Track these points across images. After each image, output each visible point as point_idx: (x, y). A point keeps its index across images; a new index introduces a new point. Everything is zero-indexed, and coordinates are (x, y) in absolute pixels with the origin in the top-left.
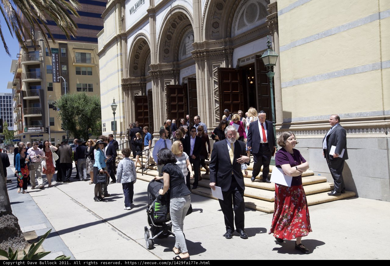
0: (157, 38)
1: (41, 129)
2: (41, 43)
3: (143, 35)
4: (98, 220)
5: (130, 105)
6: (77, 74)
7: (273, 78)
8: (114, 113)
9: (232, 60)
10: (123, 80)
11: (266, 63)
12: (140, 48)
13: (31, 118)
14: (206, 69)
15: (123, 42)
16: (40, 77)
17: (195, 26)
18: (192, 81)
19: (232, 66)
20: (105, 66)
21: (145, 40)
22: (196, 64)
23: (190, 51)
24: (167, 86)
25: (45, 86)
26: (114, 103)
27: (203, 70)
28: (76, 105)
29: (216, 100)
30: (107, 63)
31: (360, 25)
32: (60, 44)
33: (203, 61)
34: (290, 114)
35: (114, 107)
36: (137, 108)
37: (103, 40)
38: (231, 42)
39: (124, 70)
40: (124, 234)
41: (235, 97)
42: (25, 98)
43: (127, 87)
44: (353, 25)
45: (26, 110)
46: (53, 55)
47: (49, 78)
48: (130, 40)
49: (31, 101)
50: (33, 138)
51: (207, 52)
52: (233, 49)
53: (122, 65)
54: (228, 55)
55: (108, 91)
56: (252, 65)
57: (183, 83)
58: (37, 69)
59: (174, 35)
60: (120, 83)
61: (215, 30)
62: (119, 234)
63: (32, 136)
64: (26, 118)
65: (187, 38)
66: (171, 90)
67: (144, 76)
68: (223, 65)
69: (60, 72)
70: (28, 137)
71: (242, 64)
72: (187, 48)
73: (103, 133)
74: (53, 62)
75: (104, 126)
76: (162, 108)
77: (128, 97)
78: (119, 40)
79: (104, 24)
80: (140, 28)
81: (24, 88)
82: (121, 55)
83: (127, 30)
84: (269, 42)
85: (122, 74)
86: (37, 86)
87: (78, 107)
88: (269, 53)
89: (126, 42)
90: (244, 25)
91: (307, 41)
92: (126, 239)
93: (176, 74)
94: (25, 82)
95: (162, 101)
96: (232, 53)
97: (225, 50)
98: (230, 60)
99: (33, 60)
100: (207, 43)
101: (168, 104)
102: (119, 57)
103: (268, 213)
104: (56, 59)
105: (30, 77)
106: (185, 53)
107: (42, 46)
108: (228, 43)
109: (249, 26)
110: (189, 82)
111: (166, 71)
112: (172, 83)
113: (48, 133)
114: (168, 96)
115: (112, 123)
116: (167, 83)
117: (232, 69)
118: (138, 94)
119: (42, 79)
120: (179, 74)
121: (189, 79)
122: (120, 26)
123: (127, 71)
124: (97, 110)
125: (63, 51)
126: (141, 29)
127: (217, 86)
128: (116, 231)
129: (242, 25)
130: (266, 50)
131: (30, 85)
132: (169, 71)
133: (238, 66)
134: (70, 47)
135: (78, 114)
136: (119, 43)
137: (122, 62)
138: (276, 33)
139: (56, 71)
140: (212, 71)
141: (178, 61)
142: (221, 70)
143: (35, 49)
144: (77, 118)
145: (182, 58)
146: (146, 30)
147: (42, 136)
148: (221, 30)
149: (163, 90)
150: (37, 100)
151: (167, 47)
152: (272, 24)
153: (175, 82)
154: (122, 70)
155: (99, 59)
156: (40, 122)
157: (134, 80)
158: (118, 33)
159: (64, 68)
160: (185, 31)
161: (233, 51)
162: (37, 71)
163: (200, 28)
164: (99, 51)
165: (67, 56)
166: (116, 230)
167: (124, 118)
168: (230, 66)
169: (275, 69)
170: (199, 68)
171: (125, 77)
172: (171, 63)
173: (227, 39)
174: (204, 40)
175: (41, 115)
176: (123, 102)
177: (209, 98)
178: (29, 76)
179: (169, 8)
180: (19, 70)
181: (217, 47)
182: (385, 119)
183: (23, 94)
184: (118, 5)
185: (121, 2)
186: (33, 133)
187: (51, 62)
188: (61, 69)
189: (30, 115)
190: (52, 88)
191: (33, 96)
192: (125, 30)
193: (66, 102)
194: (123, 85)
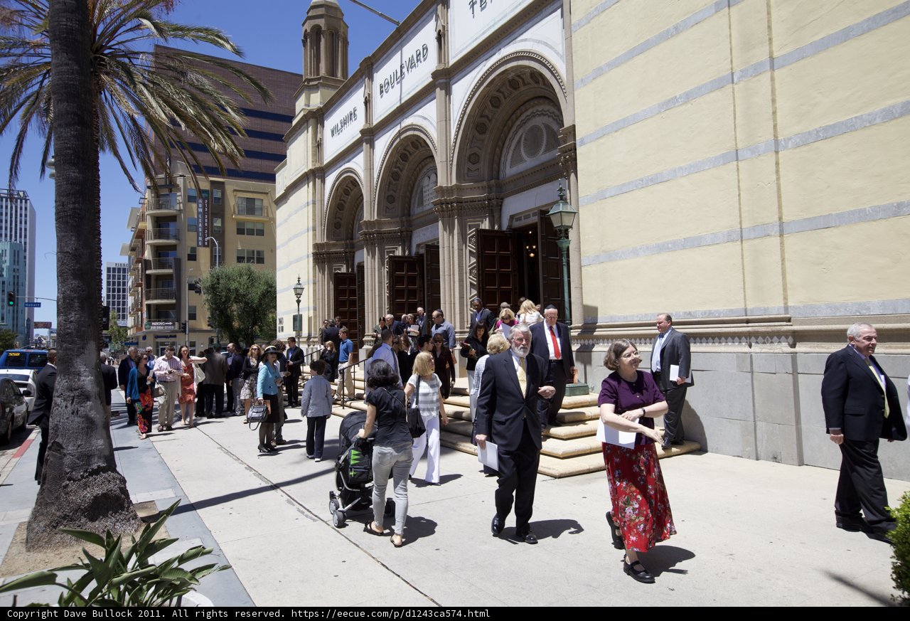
0: (376, 176)
1: (174, 325)
2: (180, 181)
3: (352, 172)
4: (264, 485)
5: (327, 287)
6: (238, 233)
7: (568, 249)
8: (299, 302)
9: (500, 217)
10: (316, 246)
11: (556, 224)
12: (347, 192)
13: (157, 306)
14: (456, 231)
15: (318, 181)
16: (176, 237)
17: (439, 159)
18: (433, 250)
19: (500, 226)
20: (286, 221)
21: (355, 180)
22: (440, 222)
23: (430, 200)
24: (390, 257)
25: (183, 253)
26: (299, 284)
27: (451, 232)
28: (234, 285)
29: (471, 284)
30: (290, 216)
31: (707, 168)
32: (212, 183)
33: (451, 217)
34: (595, 310)
35: (299, 291)
36: (338, 292)
37: (285, 177)
38: (500, 187)
39: (318, 229)
40: (308, 510)
41: (505, 279)
42: (148, 272)
43: (321, 257)
44: (695, 168)
45: (150, 292)
46: (200, 201)
47: (190, 239)
48: (330, 180)
49: (158, 277)
50: (159, 340)
51: (459, 202)
52: (502, 199)
53: (314, 220)
54: (494, 209)
55: (290, 263)
56: (533, 227)
57: (417, 253)
58: (172, 225)
59: (405, 172)
60: (311, 250)
61: (474, 167)
62: (299, 510)
63: (157, 337)
64: (149, 306)
65: (427, 178)
66: (396, 264)
67: (352, 239)
68: (485, 225)
69: (209, 230)
70: (150, 339)
71: (516, 224)
72: (424, 194)
73: (278, 333)
74: (198, 213)
75: (281, 322)
76: (380, 295)
77: (324, 274)
78: (311, 178)
79: (288, 152)
80: (346, 160)
81: (148, 255)
82: (314, 203)
83: (325, 162)
84: (561, 190)
85: (315, 235)
86: (170, 252)
87: (237, 290)
88: (561, 208)
89: (323, 182)
90: (521, 160)
91: (623, 190)
92: (311, 518)
93: (405, 238)
94: (151, 245)
95: (380, 283)
96: (501, 206)
97: (489, 200)
98: (496, 218)
99: (166, 208)
100: (458, 188)
101: (391, 288)
102: (311, 206)
103: (555, 477)
104: (204, 207)
105: (160, 238)
106: (421, 203)
107: (181, 186)
108: (494, 189)
109: (529, 163)
110: (427, 251)
111: (390, 232)
112: (399, 252)
113: (185, 332)
114: (391, 275)
115: (295, 318)
116: (390, 252)
117: (500, 231)
118: (340, 269)
119: (179, 240)
120: (411, 237)
121: (428, 246)
122: (314, 155)
123: (322, 231)
124: (270, 295)
125: (218, 194)
126: (349, 161)
127: (473, 260)
128: (294, 505)
129: (517, 159)
130: (556, 203)
131: (158, 250)
132: (395, 232)
133: (510, 227)
134: (229, 189)
135: (237, 301)
136: (311, 184)
137: (314, 215)
138: (573, 175)
139: (204, 228)
140: (466, 235)
141: (409, 215)
142: (481, 234)
143: (171, 191)
144: (235, 307)
145: (417, 211)
146: (357, 164)
147: (175, 336)
148: (483, 167)
149: (383, 265)
150: (169, 276)
151: (391, 192)
152: (566, 161)
153: (404, 251)
154: (314, 229)
155: (277, 209)
156: (172, 312)
157: (334, 245)
158: (310, 167)
159: (218, 223)
160: (423, 167)
161: (502, 203)
162: (172, 228)
163: (448, 162)
164: (277, 196)
165: (223, 202)
166: (294, 502)
167: (315, 309)
168: (496, 227)
169: (572, 233)
170: (445, 229)
171: (319, 241)
172: (398, 219)
173: (493, 182)
174: (454, 182)
175: (174, 301)
176: (314, 283)
177: (461, 281)
178: (158, 235)
179: (397, 129)
180: (141, 225)
181: (476, 194)
182: (748, 321)
183: (147, 264)
184: (312, 121)
185: (318, 117)
186: (159, 331)
187: (195, 212)
188: (212, 224)
189: (155, 302)
190: (195, 255)
191: (163, 268)
192: (322, 163)
193: (218, 280)
194: (315, 255)
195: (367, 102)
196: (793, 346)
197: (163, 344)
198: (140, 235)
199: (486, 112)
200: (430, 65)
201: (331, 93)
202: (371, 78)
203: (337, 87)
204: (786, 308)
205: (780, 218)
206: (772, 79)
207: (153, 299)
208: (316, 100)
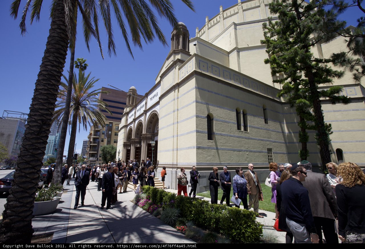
0: (135, 129)
1: (95, 158)
3: (131, 127)
5: (125, 152)
6: (115, 135)
8: (119, 155)
10: (124, 142)
12: (130, 131)
13: (92, 153)
15: (126, 128)
17: (144, 127)
21: (132, 129)
24: (136, 147)
25: (100, 140)
26: (119, 151)
27: (144, 143)
28: (108, 150)
30: (120, 135)
32: (110, 122)
33: (144, 140)
34: (159, 161)
35: (119, 153)
36: (127, 153)
37: (121, 126)
38: (154, 134)
39: (125, 139)
42: (91, 144)
45: (91, 149)
46: (106, 127)
47: (103, 136)
49: (93, 146)
50: (91, 162)
51: (146, 137)
52: (154, 137)
53: (124, 137)
58: (98, 132)
61: (149, 130)
63: (91, 161)
64: (90, 153)
69: (108, 134)
70: (89, 162)
74: (105, 130)
76: (134, 155)
79: (122, 120)
81: (92, 140)
82: (125, 133)
85: (124, 140)
86: (97, 139)
87: (108, 151)
89: (127, 128)
91: (163, 140)
93: (140, 143)
94: (93, 137)
97: (152, 137)
99: (97, 128)
100: (146, 134)
101: (135, 153)
105: (95, 136)
111: (137, 141)
113: (98, 160)
118: (127, 148)
119: (100, 136)
122: (126, 122)
125: (111, 125)
126: (131, 125)
131: (94, 139)
134: (114, 124)
136: (124, 128)
137: (124, 135)
139: (106, 133)
140: (146, 144)
144: (108, 155)
146: (133, 125)
147: (95, 161)
148: (151, 130)
149: (134, 148)
150: (96, 146)
153: (139, 145)
154: (124, 139)
155: (119, 133)
156: (96, 155)
157: (128, 142)
158: (125, 125)
159: (110, 133)
162: (98, 133)
163: (145, 129)
164: (119, 129)
165: (112, 127)
167: (123, 157)
170: (143, 142)
172: (138, 139)
175: (96, 152)
176: (123, 151)
177: (145, 153)
178: (95, 135)
179: (139, 120)
180: (91, 132)
181: (149, 136)
182: (173, 165)
183: (91, 142)
184: (126, 114)
185: (128, 114)
186: (92, 160)
187: (105, 129)
188: (109, 132)
189: (92, 152)
190: (103, 141)
191: (95, 143)
192: (127, 124)
193: (104, 148)
194: (124, 144)
195: (135, 113)
196: (177, 169)
197: (92, 163)
198: (91, 134)
199: (152, 120)
200: (144, 109)
201: (131, 108)
202: (136, 108)
203: (132, 107)
204: (177, 163)
205: (177, 148)
206: (177, 125)
207: (91, 151)
208: (128, 110)
